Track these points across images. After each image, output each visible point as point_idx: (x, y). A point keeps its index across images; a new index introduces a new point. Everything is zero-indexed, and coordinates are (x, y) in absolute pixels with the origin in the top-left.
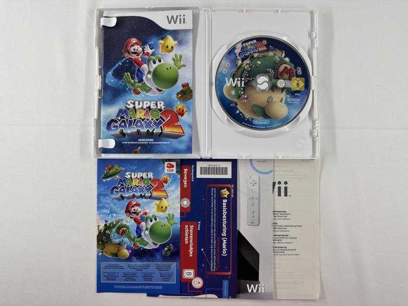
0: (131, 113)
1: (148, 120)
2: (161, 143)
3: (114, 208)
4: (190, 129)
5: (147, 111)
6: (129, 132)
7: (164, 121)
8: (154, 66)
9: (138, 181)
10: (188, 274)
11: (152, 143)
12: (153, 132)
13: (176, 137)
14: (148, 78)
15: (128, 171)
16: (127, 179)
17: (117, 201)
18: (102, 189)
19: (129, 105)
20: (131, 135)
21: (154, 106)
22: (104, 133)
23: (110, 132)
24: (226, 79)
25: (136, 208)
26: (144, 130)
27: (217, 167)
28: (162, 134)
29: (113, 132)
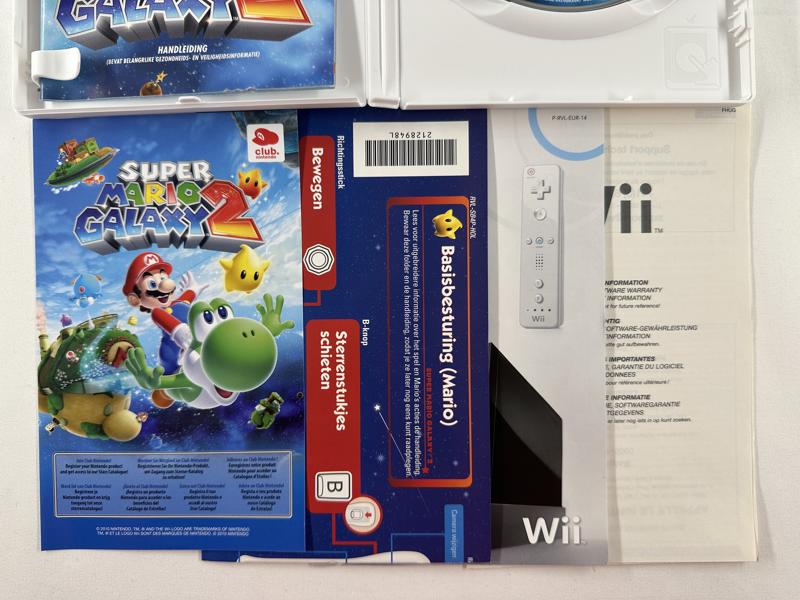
2: (233, 56)
3: (90, 279)
4: (329, 4)
6: (128, 25)
9: (161, 190)
10: (332, 487)
11: (204, 57)
12: (204, 24)
13: (279, 34)
15: (130, 159)
16: (125, 183)
17: (95, 255)
18: (51, 217)
20: (136, 34)
22: (49, 33)
23: (69, 30)
25: (157, 277)
26: (175, 17)
27: (422, 138)
28: (236, 27)
29: (78, 30)
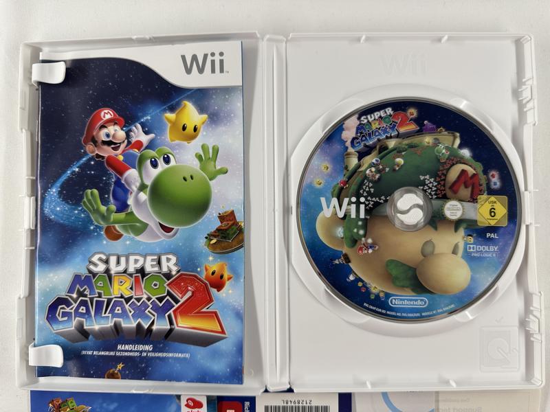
0: (100, 284)
1: (138, 300)
2: (171, 355)
4: (239, 321)
5: (137, 280)
6: (97, 327)
7: (177, 301)
8: (155, 173)
11: (150, 354)
12: (149, 330)
13: (204, 341)
14: (139, 202)
19: (96, 265)
20: (102, 334)
21: (152, 266)
22: (41, 329)
23: (55, 327)
24: (323, 200)
26: (130, 324)
27: (305, 404)
28: (174, 332)
29: (61, 327)
